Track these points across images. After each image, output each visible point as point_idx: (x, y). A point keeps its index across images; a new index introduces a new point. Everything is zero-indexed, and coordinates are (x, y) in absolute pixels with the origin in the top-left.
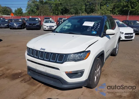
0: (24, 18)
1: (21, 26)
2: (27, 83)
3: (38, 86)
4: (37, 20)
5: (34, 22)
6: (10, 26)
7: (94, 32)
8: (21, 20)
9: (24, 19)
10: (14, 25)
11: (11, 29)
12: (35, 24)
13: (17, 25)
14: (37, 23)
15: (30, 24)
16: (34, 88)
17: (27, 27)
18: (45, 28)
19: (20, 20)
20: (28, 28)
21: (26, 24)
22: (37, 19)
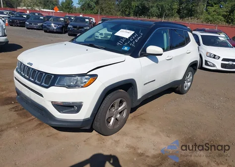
0: (69, 15)
1: (62, 28)
2: (17, 112)
3: (31, 118)
4: (87, 22)
5: (81, 24)
6: (45, 27)
7: (126, 48)
8: (63, 19)
9: (69, 17)
10: (50, 26)
11: (46, 31)
12: (82, 28)
13: (55, 26)
14: (85, 26)
15: (75, 27)
16: (23, 121)
17: (70, 31)
18: (96, 36)
19: (61, 19)
20: (70, 33)
21: (69, 26)
22: (87, 20)
